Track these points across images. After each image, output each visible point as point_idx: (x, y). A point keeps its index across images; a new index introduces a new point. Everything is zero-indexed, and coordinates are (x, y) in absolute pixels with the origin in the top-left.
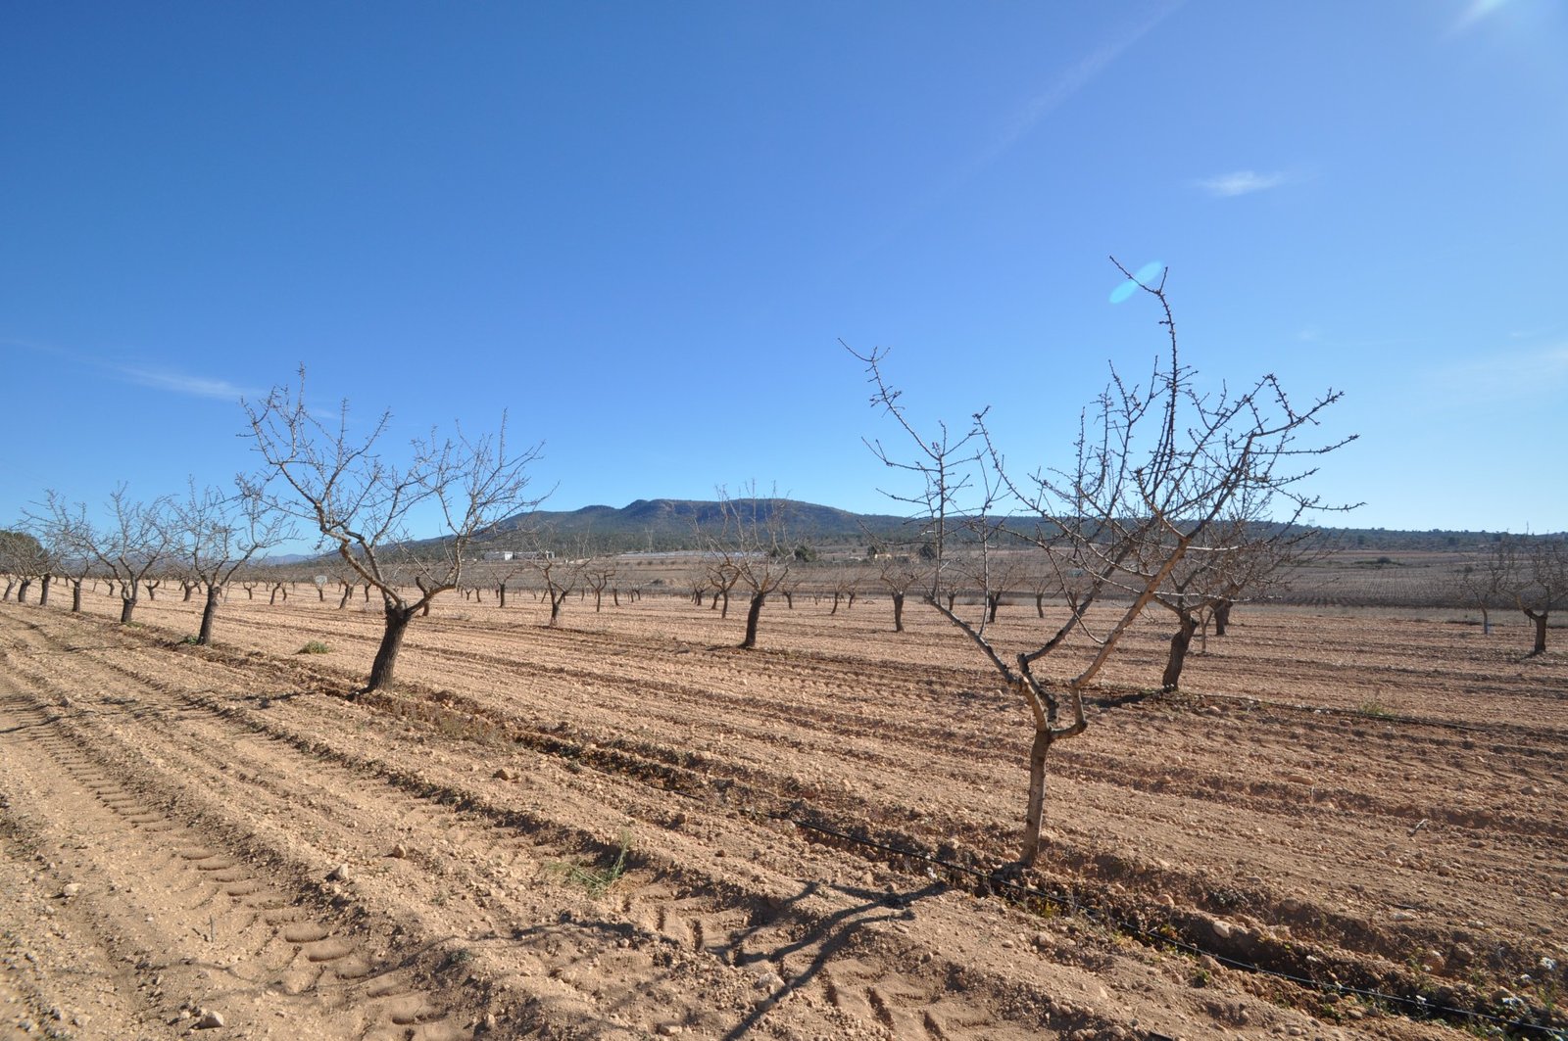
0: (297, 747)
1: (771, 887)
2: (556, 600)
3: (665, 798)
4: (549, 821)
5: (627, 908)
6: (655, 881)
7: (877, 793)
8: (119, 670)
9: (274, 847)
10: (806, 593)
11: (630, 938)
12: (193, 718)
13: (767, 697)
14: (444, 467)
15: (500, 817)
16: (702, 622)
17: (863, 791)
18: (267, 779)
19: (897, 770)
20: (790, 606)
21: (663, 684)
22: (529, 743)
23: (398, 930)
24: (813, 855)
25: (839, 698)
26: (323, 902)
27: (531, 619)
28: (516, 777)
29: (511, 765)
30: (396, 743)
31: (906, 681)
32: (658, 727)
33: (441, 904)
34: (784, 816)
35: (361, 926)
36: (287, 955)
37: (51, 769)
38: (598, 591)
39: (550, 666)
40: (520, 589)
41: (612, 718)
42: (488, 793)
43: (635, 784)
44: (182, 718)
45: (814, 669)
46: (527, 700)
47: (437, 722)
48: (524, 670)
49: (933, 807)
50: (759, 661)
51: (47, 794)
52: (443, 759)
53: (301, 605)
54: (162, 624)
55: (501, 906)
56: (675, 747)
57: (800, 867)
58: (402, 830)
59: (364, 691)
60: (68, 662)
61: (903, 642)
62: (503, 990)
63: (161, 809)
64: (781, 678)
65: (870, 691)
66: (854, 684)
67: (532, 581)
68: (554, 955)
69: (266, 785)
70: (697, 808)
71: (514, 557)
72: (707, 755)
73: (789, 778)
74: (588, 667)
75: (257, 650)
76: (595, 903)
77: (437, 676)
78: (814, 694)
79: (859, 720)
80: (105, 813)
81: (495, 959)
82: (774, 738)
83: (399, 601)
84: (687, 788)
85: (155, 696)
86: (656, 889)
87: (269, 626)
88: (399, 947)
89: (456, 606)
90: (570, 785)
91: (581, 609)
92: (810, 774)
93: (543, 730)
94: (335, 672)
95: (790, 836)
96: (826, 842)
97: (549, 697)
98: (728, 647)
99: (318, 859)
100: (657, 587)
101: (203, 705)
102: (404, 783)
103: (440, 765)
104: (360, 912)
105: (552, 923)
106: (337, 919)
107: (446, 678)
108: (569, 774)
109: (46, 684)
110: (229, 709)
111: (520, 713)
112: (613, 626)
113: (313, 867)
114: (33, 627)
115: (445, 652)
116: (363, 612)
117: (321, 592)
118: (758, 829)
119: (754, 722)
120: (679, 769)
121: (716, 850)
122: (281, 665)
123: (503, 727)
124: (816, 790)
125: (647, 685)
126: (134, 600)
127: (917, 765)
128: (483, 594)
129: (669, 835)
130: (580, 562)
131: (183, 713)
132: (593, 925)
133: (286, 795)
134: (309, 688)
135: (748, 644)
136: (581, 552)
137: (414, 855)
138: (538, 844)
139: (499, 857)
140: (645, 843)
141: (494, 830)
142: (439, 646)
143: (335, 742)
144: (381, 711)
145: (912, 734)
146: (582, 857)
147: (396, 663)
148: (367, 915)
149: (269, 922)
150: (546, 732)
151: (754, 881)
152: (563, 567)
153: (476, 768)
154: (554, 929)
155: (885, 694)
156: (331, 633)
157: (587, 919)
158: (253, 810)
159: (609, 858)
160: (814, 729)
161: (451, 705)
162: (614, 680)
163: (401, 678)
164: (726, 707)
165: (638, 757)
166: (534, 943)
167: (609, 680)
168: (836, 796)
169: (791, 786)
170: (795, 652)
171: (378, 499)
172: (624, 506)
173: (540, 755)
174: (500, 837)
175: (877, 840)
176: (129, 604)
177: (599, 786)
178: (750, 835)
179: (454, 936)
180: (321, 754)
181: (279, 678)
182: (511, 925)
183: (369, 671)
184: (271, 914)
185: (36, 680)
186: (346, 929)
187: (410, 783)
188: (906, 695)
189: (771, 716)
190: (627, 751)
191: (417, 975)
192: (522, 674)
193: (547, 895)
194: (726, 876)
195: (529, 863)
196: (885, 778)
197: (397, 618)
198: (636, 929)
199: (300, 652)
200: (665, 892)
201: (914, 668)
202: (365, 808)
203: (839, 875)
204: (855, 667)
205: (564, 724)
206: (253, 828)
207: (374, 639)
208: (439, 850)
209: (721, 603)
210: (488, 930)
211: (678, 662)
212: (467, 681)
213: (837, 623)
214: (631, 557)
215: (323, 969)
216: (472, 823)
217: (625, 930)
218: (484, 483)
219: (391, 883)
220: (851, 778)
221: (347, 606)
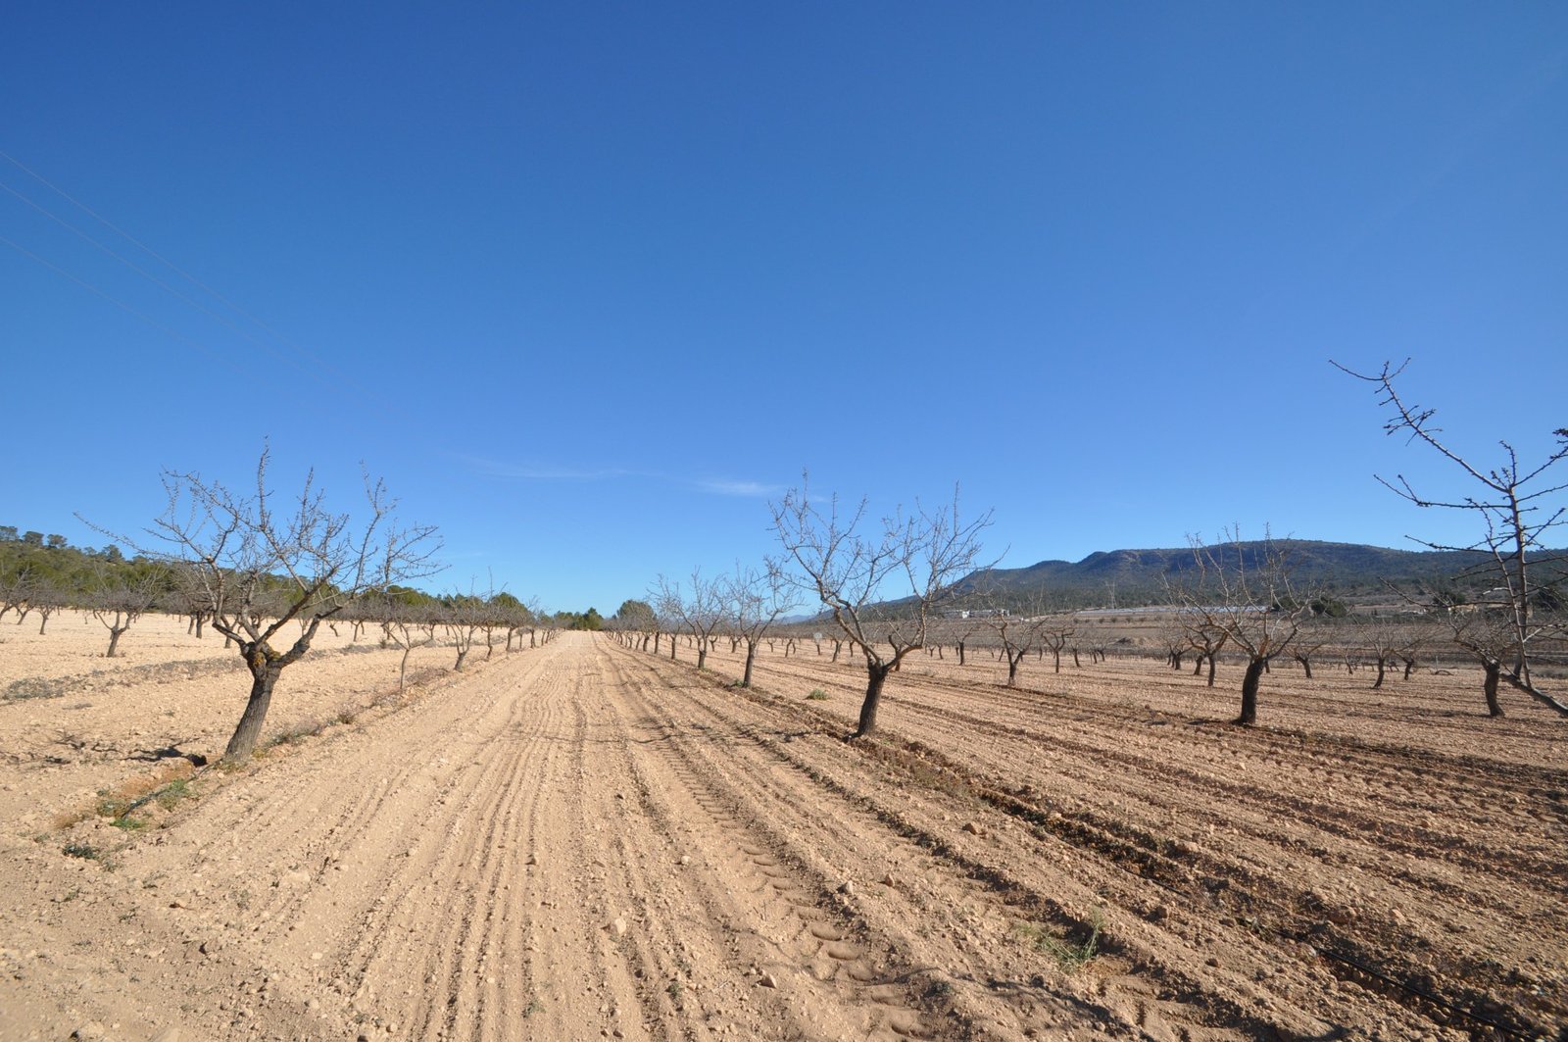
0: (811, 777)
1: (1281, 1016)
2: (1014, 659)
3: (1142, 885)
4: (1017, 883)
5: (1102, 992)
6: (1133, 972)
7: (1452, 937)
8: (700, 704)
9: (800, 855)
10: (1333, 658)
11: (1106, 1023)
12: (745, 745)
13: (1275, 787)
14: (909, 540)
15: (971, 869)
16: (1183, 690)
17: (1423, 929)
18: (793, 800)
19: (1487, 912)
20: (1309, 675)
21: (1135, 758)
22: (994, 801)
23: (892, 949)
24: (1343, 995)
25: (1387, 801)
26: (836, 909)
27: (989, 678)
28: (984, 833)
29: (978, 820)
30: (882, 784)
31: (1508, 788)
32: (1131, 805)
33: (925, 937)
34: (1300, 938)
35: (864, 937)
36: (814, 947)
37: (668, 772)
38: (1056, 651)
39: (1010, 726)
40: (977, 646)
41: (1078, 788)
42: (959, 844)
43: (1105, 863)
44: (737, 744)
45: (1345, 759)
46: (990, 759)
47: (912, 771)
48: (985, 728)
49: (1554, 974)
50: (1263, 742)
51: (668, 789)
52: (919, 805)
53: (805, 658)
54: (721, 670)
55: (977, 954)
56: (1152, 831)
57: (1323, 1004)
58: (891, 862)
59: (855, 735)
60: (672, 696)
61: (1503, 733)
62: (982, 1031)
63: (730, 812)
64: (1295, 766)
65: (1442, 797)
66: (1412, 785)
67: (989, 639)
68: (1028, 1015)
69: (793, 805)
70: (1181, 904)
71: (970, 616)
72: (1193, 846)
73: (1308, 893)
74: (1050, 732)
75: (779, 694)
76: (1067, 977)
77: (910, 727)
78: (1347, 792)
79: (1421, 835)
80: (698, 808)
81: (973, 1001)
82: (1286, 839)
83: (878, 659)
84: (1168, 881)
85: (721, 726)
86: (1133, 982)
87: (787, 675)
88: (893, 964)
89: (922, 663)
90: (1036, 851)
91: (1039, 669)
92: (1339, 893)
93: (1007, 791)
94: (833, 717)
95: (1310, 964)
96: (1361, 982)
97: (1011, 758)
98: (1217, 721)
99: (834, 876)
100: (1123, 647)
101: (749, 735)
102: (889, 821)
103: (918, 809)
104: (863, 925)
105: (1025, 984)
106: (847, 926)
107: (917, 730)
108: (1035, 840)
109: (662, 711)
110: (765, 741)
111: (984, 771)
112: (1075, 689)
113: (828, 879)
114: (652, 669)
115: (915, 705)
116: (849, 665)
117: (818, 646)
118: (1263, 945)
119: (1256, 817)
120: (1158, 856)
121: (1207, 957)
122: (796, 708)
123: (969, 783)
124: (1349, 915)
125: (1115, 756)
126: (705, 651)
127: (1525, 910)
128: (945, 651)
129: (1148, 927)
130: (1035, 620)
131: (739, 741)
132: (1066, 998)
133: (806, 815)
134: (815, 728)
135: (1246, 718)
136: (1036, 612)
137: (901, 887)
138: (1007, 903)
139: (973, 907)
140: (1120, 928)
141: (966, 879)
142: (910, 700)
143: (837, 776)
144: (868, 754)
145: (1517, 866)
146: (1053, 928)
147: (878, 714)
148: (868, 929)
149: (801, 917)
150: (1009, 794)
151: (1257, 1004)
152: (1019, 624)
153: (947, 818)
154: (1027, 990)
155: (1469, 804)
156: (827, 683)
157: (1060, 990)
158: (786, 823)
159: (1079, 935)
160: (1347, 837)
161: (923, 756)
162: (1077, 747)
163: (882, 727)
164: (1217, 794)
165: (1108, 835)
166: (1009, 997)
167: (1072, 748)
168: (1384, 930)
169: (1310, 903)
170: (1316, 734)
172: (1080, 560)
173: (1005, 816)
174: (972, 888)
175: (1448, 999)
176: (702, 654)
177: (1066, 858)
178: (1252, 951)
179: (937, 968)
180: (828, 785)
181: (795, 718)
182: (987, 974)
183: (857, 718)
184: (803, 909)
185: (657, 707)
186: (853, 937)
187: (894, 822)
188: (1509, 810)
189: (1281, 812)
190: (1096, 826)
191: (909, 994)
192: (984, 732)
193: (1019, 956)
194: (1220, 990)
195: (1000, 920)
196: (1465, 919)
197: (877, 674)
198: (1112, 1016)
199: (808, 698)
200: (1146, 988)
201: (1524, 771)
202: (862, 837)
203: (1384, 1028)
204: (1415, 762)
205: (1027, 787)
206: (787, 837)
207: (859, 690)
208: (921, 887)
209: (1206, 668)
210: (966, 972)
211: (1152, 734)
212: (935, 734)
213: (1383, 700)
214: (1090, 613)
215: (839, 966)
216: (947, 869)
217: (1101, 1014)
218: (942, 551)
219: (885, 906)
220: (1405, 908)
221: (838, 660)
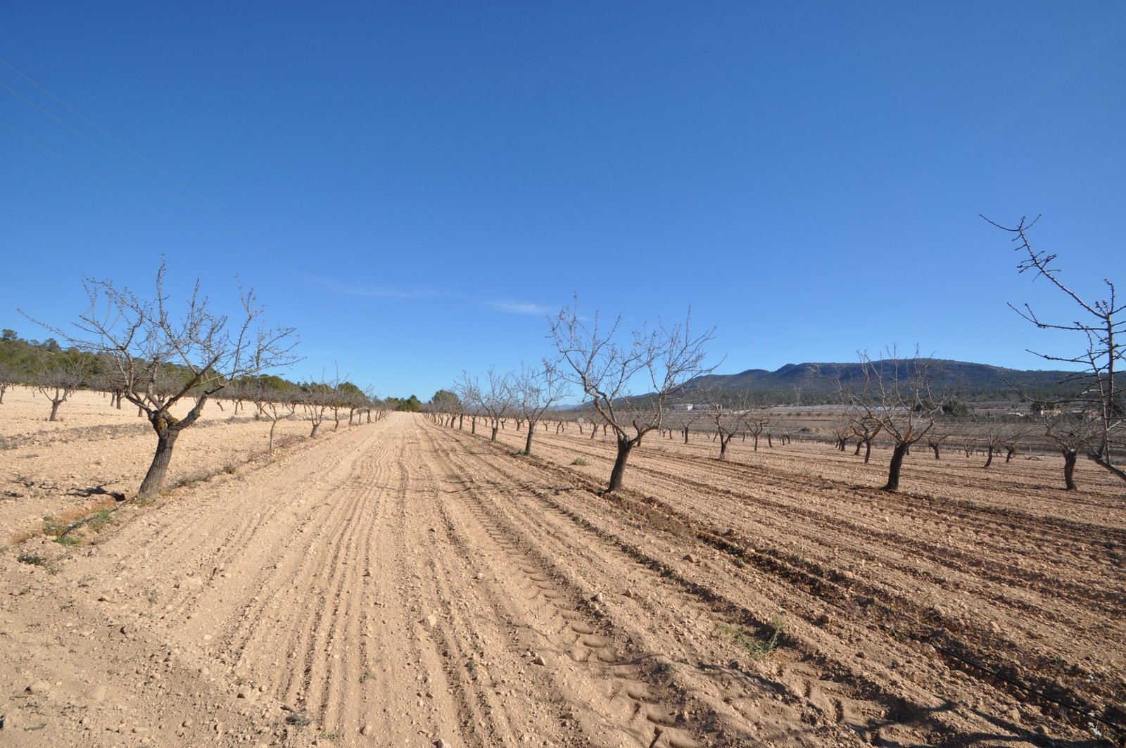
0: (573, 520)
1: (908, 693)
2: (724, 441)
3: (811, 600)
4: (722, 597)
5: (780, 673)
6: (803, 660)
7: (1032, 641)
8: (492, 466)
9: (564, 574)
10: (956, 446)
11: (783, 695)
12: (525, 496)
13: (910, 535)
14: (652, 349)
15: (688, 587)
16: (846, 465)
17: (1012, 635)
18: (560, 536)
19: (1058, 625)
20: (937, 457)
21: (810, 512)
22: (706, 540)
23: (630, 641)
24: (953, 679)
25: (990, 546)
26: (590, 612)
27: (706, 453)
28: (699, 562)
29: (695, 553)
30: (625, 526)
31: (1076, 540)
32: (805, 544)
33: (654, 633)
34: (924, 639)
35: (610, 632)
36: (573, 638)
37: (468, 513)
38: (755, 435)
39: (720, 488)
40: (698, 431)
41: (768, 532)
42: (680, 569)
43: (786, 584)
44: (519, 495)
45: (962, 516)
46: (705, 510)
47: (648, 517)
48: (702, 489)
49: (1103, 669)
50: (902, 503)
51: (468, 526)
52: (652, 541)
53: (571, 435)
54: (509, 443)
55: (691, 645)
56: (821, 563)
57: (938, 686)
58: (630, 581)
59: (606, 491)
60: (472, 460)
61: (1075, 501)
62: (693, 698)
63: (513, 543)
64: (925, 521)
65: (1030, 545)
66: (1009, 536)
67: (706, 426)
68: (727, 688)
69: (560, 539)
70: (839, 614)
71: (694, 408)
72: (849, 575)
73: (931, 609)
74: (748, 492)
75: (551, 460)
76: (755, 662)
77: (647, 487)
78: (962, 540)
79: (1014, 570)
80: (490, 540)
81: (688, 677)
82: (916, 571)
83: (625, 436)
84: (831, 598)
85: (508, 482)
86: (803, 667)
87: (557, 447)
88: (630, 651)
89: (656, 441)
90: (736, 575)
91: (742, 448)
92: (953, 609)
93: (716, 533)
94: (590, 477)
95: (930, 658)
96: (967, 671)
97: (720, 510)
98: (870, 488)
99: (589, 589)
100: (804, 434)
101: (529, 489)
102: (630, 552)
103: (651, 545)
104: (609, 624)
105: (725, 667)
106: (597, 624)
107: (652, 489)
108: (735, 567)
109: (464, 471)
110: (541, 493)
111: (700, 519)
112: (768, 463)
113: (584, 591)
114: (457, 441)
115: (651, 471)
116: (603, 442)
117: (581, 428)
118: (897, 644)
119: (896, 555)
120: (824, 580)
121: (857, 651)
122: (564, 471)
123: (689, 527)
124: (960, 624)
125: (795, 510)
126: (497, 428)
127: (1084, 624)
128: (674, 433)
129: (815, 629)
130: (742, 412)
131: (521, 493)
132: (754, 677)
133: (569, 547)
134: (577, 486)
135: (891, 486)
136: (742, 406)
137: (637, 598)
138: (714, 611)
139: (689, 613)
140: (795, 630)
141: (685, 594)
142: (647, 467)
143: (593, 519)
144: (616, 505)
145: (1080, 594)
146: (746, 629)
147: (624, 477)
148: (613, 626)
149: (564, 617)
150: (718, 535)
151: (892, 684)
152: (729, 416)
153: (672, 551)
154: (727, 671)
155: (1048, 550)
156: (587, 454)
157: (750, 671)
158: (554, 552)
159: (765, 633)
160: (960, 570)
161: (656, 507)
162: (769, 504)
163: (626, 486)
164: (868, 538)
165: (788, 565)
166: (713, 675)
167: (765, 504)
168: (985, 636)
169: (932, 615)
170: (942, 499)
171: (614, 371)
172: (776, 370)
173: (714, 550)
174: (688, 600)
175: (1027, 684)
176: (495, 431)
177: (758, 580)
178: (889, 648)
179: (662, 654)
180: (586, 526)
181: (563, 478)
182: (698, 659)
183: (608, 479)
184: (565, 612)
185: (460, 468)
186: (602, 632)
187: (634, 553)
188: (1076, 555)
189: (913, 552)
190: (780, 558)
191: (641, 672)
192: (701, 491)
193: (721, 647)
194: (865, 674)
195: (708, 622)
196: (1042, 629)
197: (624, 447)
198: (787, 690)
199: (572, 464)
200: (812, 671)
201: (1088, 529)
202: (610, 562)
203: (981, 703)
204: (1011, 520)
205: (731, 531)
206: (555, 562)
207: (610, 459)
208: (652, 598)
209: (863, 450)
210: (683, 657)
211: (822, 496)
212: (665, 492)
213: (990, 476)
214: (782, 409)
215: (591, 651)
216: (671, 586)
217: (779, 689)
218: (676, 357)
219: (625, 611)
220: (1000, 621)
221: (595, 438)
